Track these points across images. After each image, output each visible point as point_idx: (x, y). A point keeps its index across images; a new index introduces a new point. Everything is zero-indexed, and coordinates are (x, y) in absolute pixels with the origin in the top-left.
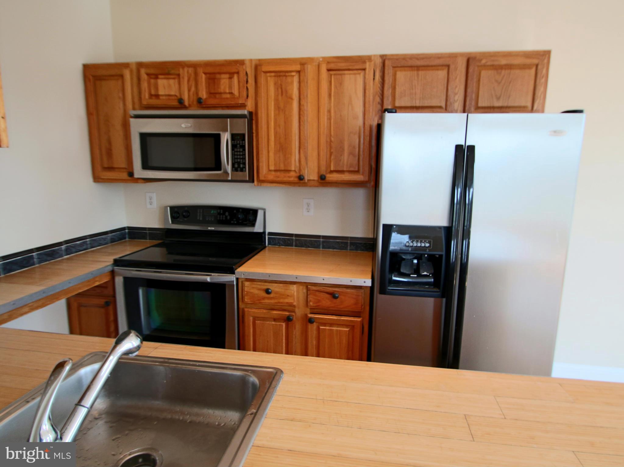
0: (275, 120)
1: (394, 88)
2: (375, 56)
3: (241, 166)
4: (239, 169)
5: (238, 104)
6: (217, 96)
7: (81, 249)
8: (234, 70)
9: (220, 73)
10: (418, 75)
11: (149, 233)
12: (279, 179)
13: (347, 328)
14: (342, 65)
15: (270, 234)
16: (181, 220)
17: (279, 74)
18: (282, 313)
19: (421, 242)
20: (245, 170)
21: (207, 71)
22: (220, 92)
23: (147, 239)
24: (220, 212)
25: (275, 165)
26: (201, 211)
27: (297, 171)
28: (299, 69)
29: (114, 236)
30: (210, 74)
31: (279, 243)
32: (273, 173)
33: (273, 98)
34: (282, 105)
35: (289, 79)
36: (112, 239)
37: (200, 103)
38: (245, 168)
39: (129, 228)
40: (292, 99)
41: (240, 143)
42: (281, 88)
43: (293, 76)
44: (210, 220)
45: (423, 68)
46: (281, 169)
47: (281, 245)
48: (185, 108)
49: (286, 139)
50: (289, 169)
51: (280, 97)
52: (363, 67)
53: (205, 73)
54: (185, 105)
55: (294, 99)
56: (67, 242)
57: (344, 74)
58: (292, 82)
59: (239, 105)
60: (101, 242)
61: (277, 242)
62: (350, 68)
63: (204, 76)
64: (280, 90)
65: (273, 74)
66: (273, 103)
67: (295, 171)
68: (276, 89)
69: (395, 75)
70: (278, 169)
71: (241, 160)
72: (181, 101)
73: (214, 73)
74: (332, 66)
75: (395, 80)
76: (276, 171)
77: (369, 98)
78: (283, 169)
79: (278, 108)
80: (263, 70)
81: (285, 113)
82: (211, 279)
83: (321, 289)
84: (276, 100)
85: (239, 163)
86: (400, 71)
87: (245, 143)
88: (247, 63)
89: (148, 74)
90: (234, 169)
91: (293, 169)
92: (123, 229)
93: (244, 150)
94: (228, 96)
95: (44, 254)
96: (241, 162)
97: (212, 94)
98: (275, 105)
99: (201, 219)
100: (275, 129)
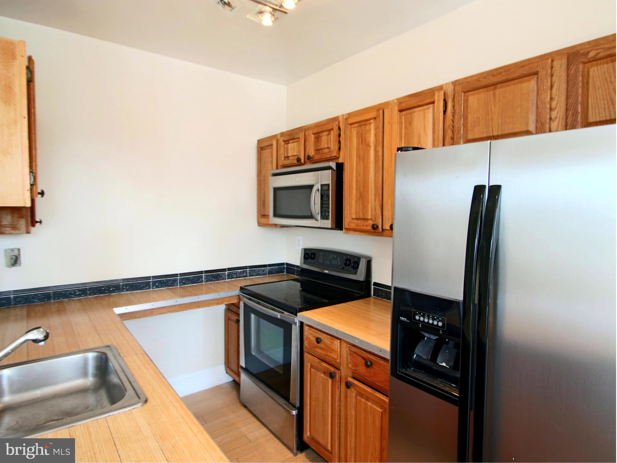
0: (357, 168)
1: (466, 118)
2: (446, 84)
3: (327, 214)
4: (325, 217)
5: (332, 157)
6: (320, 151)
7: (241, 276)
8: (330, 128)
9: (322, 132)
10: (494, 95)
11: (297, 269)
12: (359, 228)
13: (381, 408)
14: (413, 102)
15: (375, 284)
16: (309, 261)
17: (361, 124)
18: (328, 367)
19: (434, 319)
20: (329, 218)
21: (314, 132)
22: (321, 148)
23: (295, 275)
24: (334, 256)
25: (356, 213)
26: (322, 255)
27: (373, 219)
28: (375, 116)
29: (272, 269)
30: (316, 133)
31: (382, 295)
32: (355, 221)
33: (355, 147)
34: (362, 155)
35: (368, 127)
36: (270, 271)
37: (309, 159)
38: (329, 216)
39: (287, 264)
40: (370, 146)
41: (326, 193)
42: (362, 137)
43: (371, 123)
44: (327, 263)
45: (502, 85)
46: (360, 218)
47: (383, 297)
48: (302, 165)
49: (364, 187)
50: (366, 218)
51: (360, 146)
52: (432, 100)
53: (314, 134)
54: (301, 163)
55: (371, 147)
56: (229, 269)
57: (414, 112)
58: (370, 129)
59: (334, 158)
60: (260, 272)
61: (380, 294)
62: (419, 104)
63: (313, 136)
64: (360, 139)
65: (356, 125)
66: (355, 152)
67: (371, 219)
68: (358, 139)
69: (466, 101)
70: (358, 217)
71: (327, 209)
72: (299, 160)
73: (319, 133)
74: (404, 106)
75: (466, 108)
76: (357, 219)
77: (438, 134)
78: (362, 217)
79: (359, 157)
80: (349, 123)
81: (364, 160)
82: (281, 316)
83: (359, 351)
84: (358, 149)
85: (325, 211)
86: (473, 95)
87: (329, 193)
88: (341, 119)
89: (284, 141)
90: (322, 217)
91: (370, 217)
92: (283, 264)
93: (329, 199)
94: (327, 151)
95: (211, 276)
96: (327, 211)
97: (317, 150)
98: (357, 154)
99: (321, 262)
100: (356, 178)
